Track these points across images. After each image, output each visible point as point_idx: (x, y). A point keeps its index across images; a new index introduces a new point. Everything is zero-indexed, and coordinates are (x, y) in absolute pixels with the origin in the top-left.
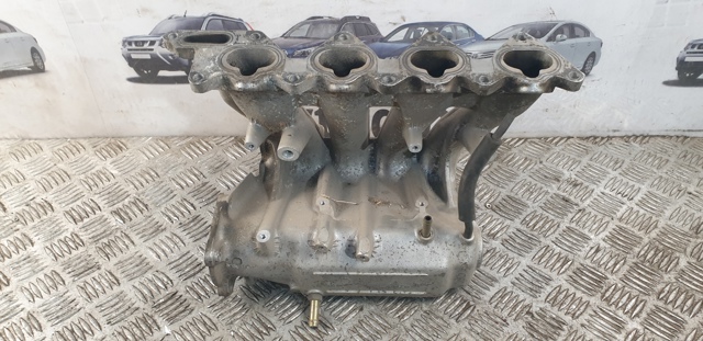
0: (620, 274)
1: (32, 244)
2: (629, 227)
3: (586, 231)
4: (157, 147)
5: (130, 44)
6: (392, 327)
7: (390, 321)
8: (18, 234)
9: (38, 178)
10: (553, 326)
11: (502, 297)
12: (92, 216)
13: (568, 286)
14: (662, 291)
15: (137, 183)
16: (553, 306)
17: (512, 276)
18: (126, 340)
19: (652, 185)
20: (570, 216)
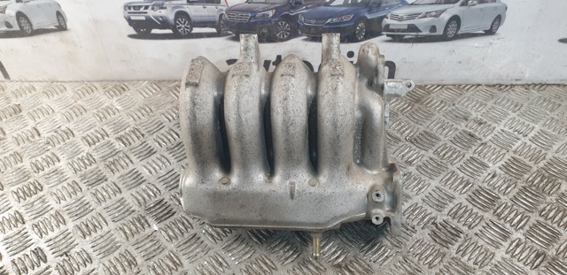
0: (511, 196)
1: (59, 161)
2: (521, 158)
3: (486, 161)
4: (151, 89)
5: (130, 8)
8: (49, 154)
9: (63, 111)
10: (453, 234)
11: (413, 211)
12: (102, 141)
13: (467, 203)
14: (544, 210)
15: (135, 116)
16: (454, 218)
17: (423, 195)
18: (125, 233)
19: (544, 125)
20: (474, 148)
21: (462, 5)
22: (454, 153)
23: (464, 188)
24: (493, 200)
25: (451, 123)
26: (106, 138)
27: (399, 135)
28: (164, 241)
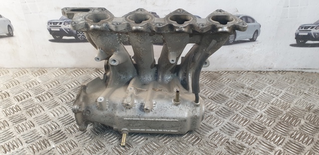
0: (272, 127)
2: (276, 107)
3: (256, 109)
4: (60, 72)
5: (51, 23)
6: (161, 147)
7: (160, 145)
9: (5, 83)
10: (239, 148)
11: (215, 135)
12: (27, 99)
13: (247, 131)
14: (293, 134)
15: (49, 86)
16: (239, 139)
17: (220, 127)
18: (33, 150)
19: (287, 90)
20: (248, 102)
22: (237, 105)
23: (244, 123)
24: (263, 129)
25: (234, 89)
26: (29, 97)
27: (204, 96)
28: (59, 154)
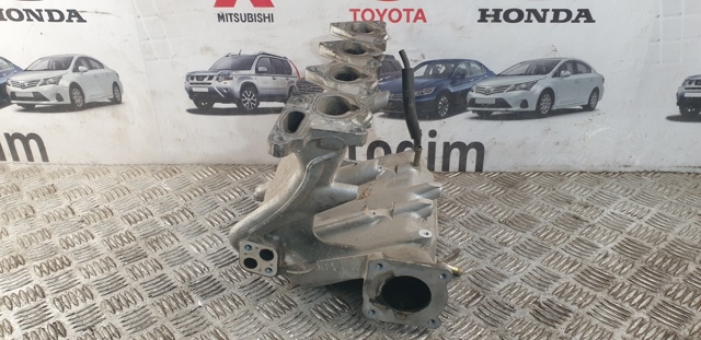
0: (628, 276)
1: (93, 238)
2: (638, 239)
3: (595, 242)
4: (207, 171)
5: (192, 78)
8: (82, 231)
9: (104, 192)
10: (559, 313)
11: (511, 290)
13: (576, 283)
14: (670, 289)
16: (560, 297)
18: (163, 308)
19: (662, 208)
20: (580, 230)
21: (555, 75)
22: (556, 234)
23: (570, 268)
25: (551, 206)
26: (150, 217)
27: (491, 218)
28: (209, 317)
